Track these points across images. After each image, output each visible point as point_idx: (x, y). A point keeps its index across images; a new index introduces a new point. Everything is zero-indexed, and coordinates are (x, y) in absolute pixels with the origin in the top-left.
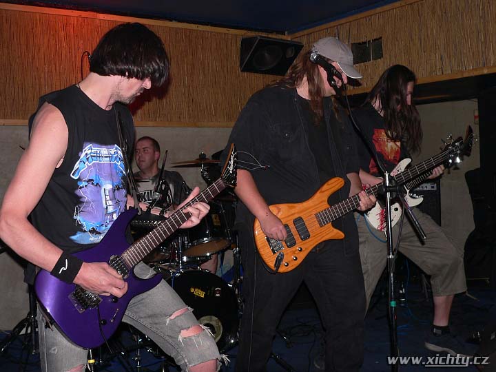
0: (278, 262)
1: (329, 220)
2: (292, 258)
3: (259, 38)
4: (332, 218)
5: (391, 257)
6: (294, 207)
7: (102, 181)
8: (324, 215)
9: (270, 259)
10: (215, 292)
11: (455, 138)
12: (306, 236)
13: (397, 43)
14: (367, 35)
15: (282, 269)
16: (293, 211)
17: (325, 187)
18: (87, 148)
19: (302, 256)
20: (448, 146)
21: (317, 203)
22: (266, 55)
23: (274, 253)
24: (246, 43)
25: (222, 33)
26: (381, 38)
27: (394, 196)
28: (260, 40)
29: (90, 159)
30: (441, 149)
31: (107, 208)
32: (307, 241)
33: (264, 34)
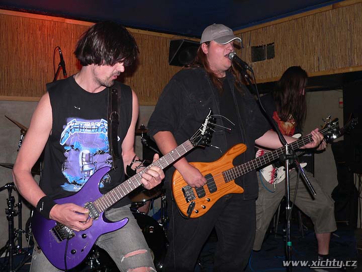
0: (190, 209)
1: (233, 178)
2: (202, 207)
3: (184, 41)
4: (235, 176)
5: (288, 208)
6: (207, 165)
7: (82, 146)
8: (229, 173)
9: (184, 207)
10: (149, 229)
11: (333, 119)
12: (213, 189)
13: (285, 47)
14: (263, 41)
15: (193, 215)
16: (205, 168)
17: (231, 151)
18: (71, 122)
19: (209, 206)
20: (328, 124)
21: (224, 163)
22: (188, 53)
23: (188, 202)
24: (174, 44)
25: (156, 36)
26: (274, 43)
27: (292, 163)
28: (185, 42)
29: (73, 130)
30: (322, 127)
31: (83, 167)
32: (215, 193)
33: (187, 38)
